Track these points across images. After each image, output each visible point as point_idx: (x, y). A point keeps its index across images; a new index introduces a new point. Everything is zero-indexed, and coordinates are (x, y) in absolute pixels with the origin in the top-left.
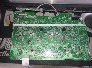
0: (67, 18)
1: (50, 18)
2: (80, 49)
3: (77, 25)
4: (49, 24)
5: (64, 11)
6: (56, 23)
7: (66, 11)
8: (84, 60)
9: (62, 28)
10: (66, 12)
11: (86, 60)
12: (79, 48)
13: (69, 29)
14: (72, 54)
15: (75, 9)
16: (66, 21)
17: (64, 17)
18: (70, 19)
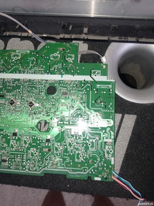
0: (64, 57)
1: (18, 56)
2: (87, 148)
3: (88, 78)
4: (12, 72)
5: (58, 37)
6: (33, 70)
7: (62, 36)
8: (96, 179)
9: (48, 86)
10: (61, 39)
11: (99, 179)
12: (86, 144)
13: (64, 90)
14: (64, 160)
15: (86, 30)
16: (60, 66)
17: (56, 54)
18: (70, 60)
